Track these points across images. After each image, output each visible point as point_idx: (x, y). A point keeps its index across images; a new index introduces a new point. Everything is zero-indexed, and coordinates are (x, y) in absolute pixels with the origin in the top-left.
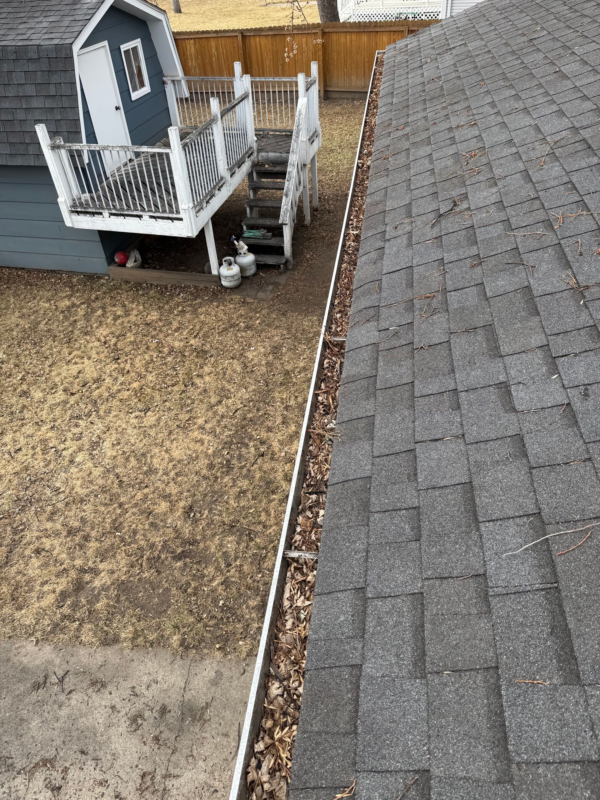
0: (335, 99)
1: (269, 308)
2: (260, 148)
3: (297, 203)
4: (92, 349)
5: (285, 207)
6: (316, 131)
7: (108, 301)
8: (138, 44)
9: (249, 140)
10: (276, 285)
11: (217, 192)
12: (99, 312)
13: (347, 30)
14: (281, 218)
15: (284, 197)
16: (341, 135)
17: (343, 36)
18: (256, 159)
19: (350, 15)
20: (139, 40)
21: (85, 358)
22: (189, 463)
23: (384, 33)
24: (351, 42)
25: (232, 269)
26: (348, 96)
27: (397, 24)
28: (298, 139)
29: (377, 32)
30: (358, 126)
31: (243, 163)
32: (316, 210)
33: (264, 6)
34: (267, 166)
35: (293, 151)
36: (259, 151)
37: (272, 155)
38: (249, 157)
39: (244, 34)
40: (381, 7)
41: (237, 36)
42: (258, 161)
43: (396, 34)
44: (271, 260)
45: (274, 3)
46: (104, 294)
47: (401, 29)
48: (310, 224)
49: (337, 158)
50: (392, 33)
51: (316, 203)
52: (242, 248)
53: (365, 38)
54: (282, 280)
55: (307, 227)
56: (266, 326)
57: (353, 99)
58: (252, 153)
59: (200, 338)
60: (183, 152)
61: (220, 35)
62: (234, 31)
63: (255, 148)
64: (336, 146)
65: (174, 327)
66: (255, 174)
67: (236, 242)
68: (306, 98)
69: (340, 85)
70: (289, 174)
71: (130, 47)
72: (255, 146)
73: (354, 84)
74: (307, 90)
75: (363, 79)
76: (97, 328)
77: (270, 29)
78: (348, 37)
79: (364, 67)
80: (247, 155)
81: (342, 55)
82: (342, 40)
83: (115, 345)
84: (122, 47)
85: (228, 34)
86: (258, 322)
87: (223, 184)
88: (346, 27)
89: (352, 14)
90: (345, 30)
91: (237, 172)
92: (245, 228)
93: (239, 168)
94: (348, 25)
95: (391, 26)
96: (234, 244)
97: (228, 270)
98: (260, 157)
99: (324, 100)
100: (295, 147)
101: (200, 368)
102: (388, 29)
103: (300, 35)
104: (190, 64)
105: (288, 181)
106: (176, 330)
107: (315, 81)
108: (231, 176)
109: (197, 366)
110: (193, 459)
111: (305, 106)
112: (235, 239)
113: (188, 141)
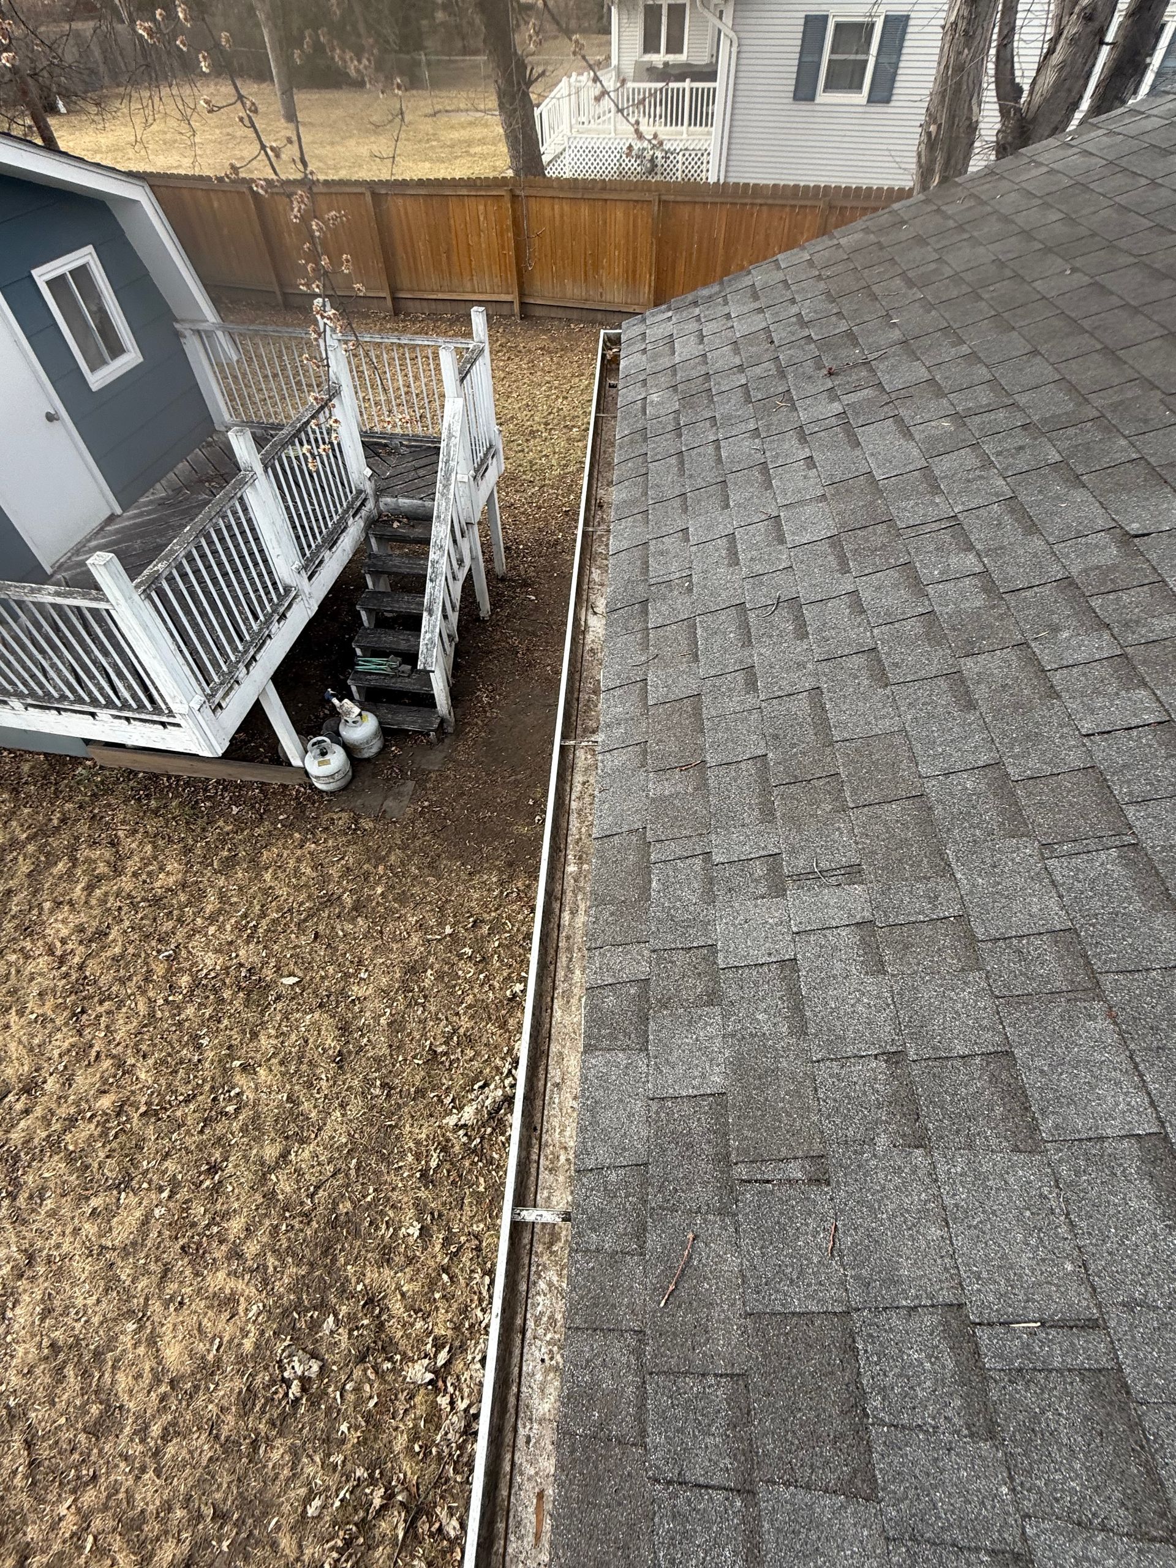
0: (539, 318)
1: (404, 847)
2: (384, 484)
3: (458, 605)
4: (32, 979)
5: (428, 636)
6: (491, 446)
7: (83, 828)
8: (88, 258)
9: (354, 477)
10: (421, 778)
11: (274, 627)
12: (60, 865)
13: (555, 194)
14: (421, 658)
15: (425, 614)
16: (548, 396)
17: (547, 203)
18: (375, 512)
19: (562, 147)
20: (90, 248)
21: (13, 1011)
22: (196, 1388)
23: (618, 203)
24: (562, 216)
25: (328, 762)
26: (560, 313)
27: (640, 187)
28: (448, 491)
29: (606, 200)
30: (577, 380)
31: (343, 531)
32: (503, 580)
33: (431, 115)
34: (396, 525)
35: (438, 517)
36: (379, 492)
37: (404, 502)
38: (354, 516)
39: (377, 191)
40: (613, 135)
41: (362, 194)
42: (380, 514)
43: (639, 206)
44: (409, 720)
45: (447, 111)
46: (80, 807)
47: (647, 197)
48: (490, 616)
49: (541, 451)
50: (631, 204)
51: (501, 565)
52: (348, 713)
53: (585, 211)
54: (433, 761)
55: (484, 621)
56: (395, 900)
57: (569, 320)
58: (365, 500)
59: (258, 942)
60: (147, 603)
61: (333, 190)
62: (357, 183)
63: (369, 491)
64: (539, 424)
65: (210, 906)
66: (373, 541)
67: (335, 701)
68: (461, 401)
69: (546, 294)
70: (433, 565)
71: (65, 269)
72: (369, 487)
73: (569, 293)
74: (462, 380)
75: (584, 285)
76: (52, 912)
77: (421, 183)
78: (556, 207)
79: (586, 265)
80: (351, 513)
81: (548, 240)
82: (547, 211)
83: (81, 967)
84: (35, 273)
85: (348, 190)
86: (379, 890)
87: (294, 598)
88: (552, 187)
89: (566, 145)
90: (551, 193)
91: (326, 559)
92: (359, 652)
93: (330, 549)
94: (555, 184)
95: (630, 191)
96: (334, 706)
97: (320, 764)
98: (381, 505)
99: (521, 319)
100: (442, 509)
101: (251, 1040)
102: (624, 196)
103: (473, 199)
104: (288, 240)
105: (431, 580)
106: (212, 919)
107: (482, 350)
108: (310, 578)
109: (244, 1032)
110: (208, 1370)
111: (458, 417)
112: (333, 695)
113: (161, 567)
